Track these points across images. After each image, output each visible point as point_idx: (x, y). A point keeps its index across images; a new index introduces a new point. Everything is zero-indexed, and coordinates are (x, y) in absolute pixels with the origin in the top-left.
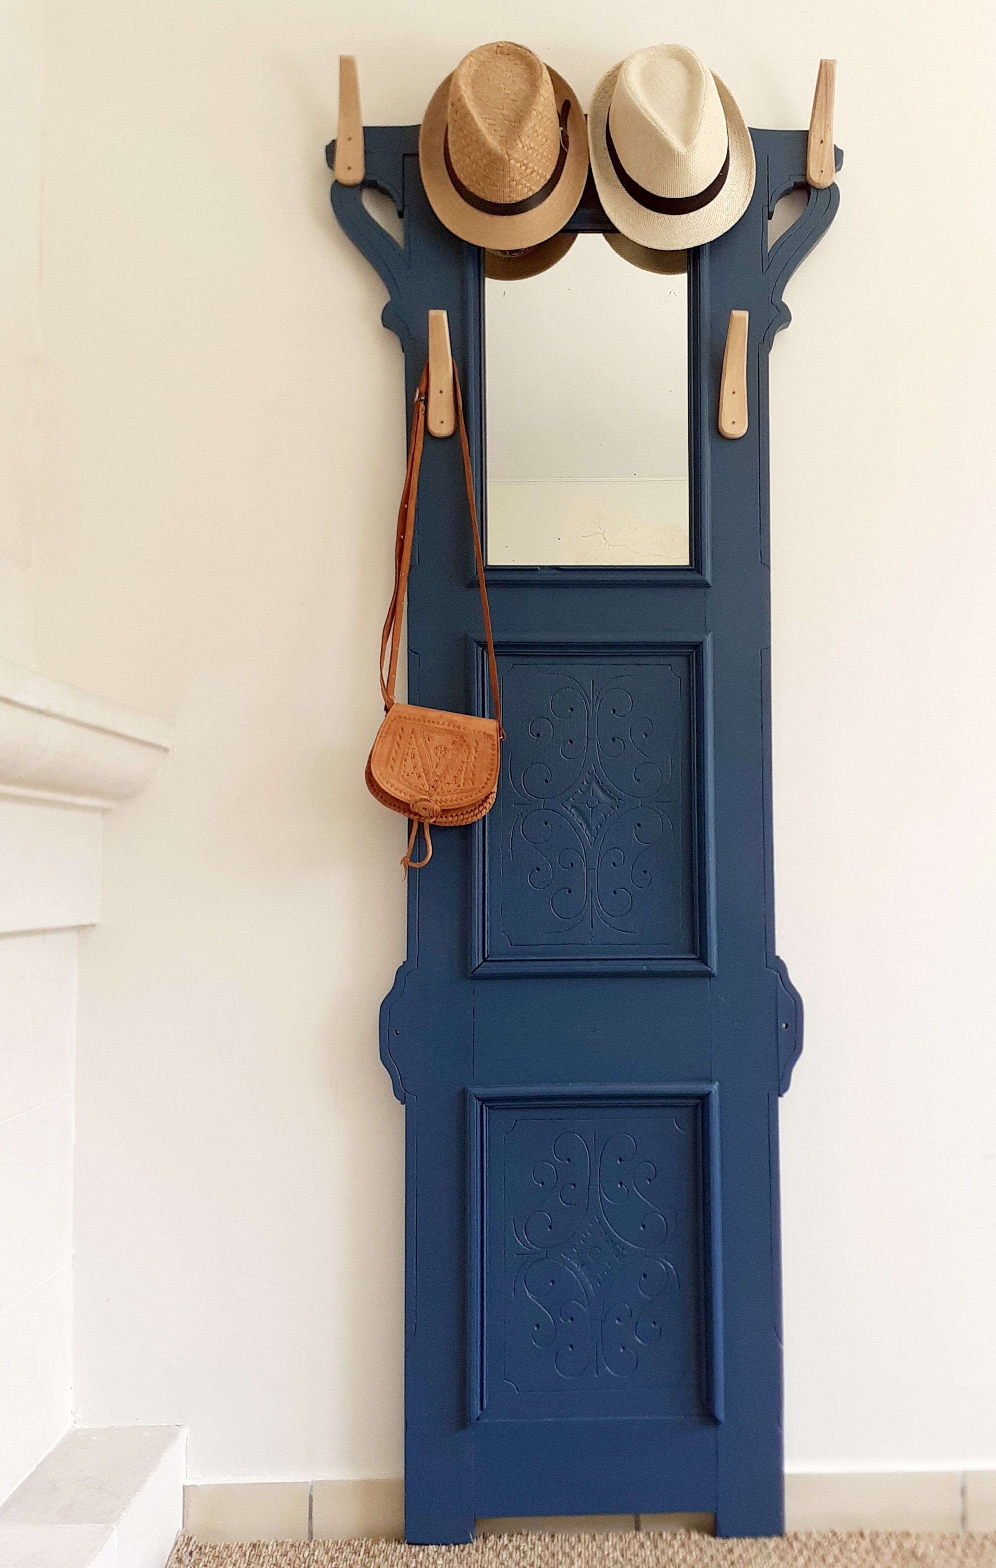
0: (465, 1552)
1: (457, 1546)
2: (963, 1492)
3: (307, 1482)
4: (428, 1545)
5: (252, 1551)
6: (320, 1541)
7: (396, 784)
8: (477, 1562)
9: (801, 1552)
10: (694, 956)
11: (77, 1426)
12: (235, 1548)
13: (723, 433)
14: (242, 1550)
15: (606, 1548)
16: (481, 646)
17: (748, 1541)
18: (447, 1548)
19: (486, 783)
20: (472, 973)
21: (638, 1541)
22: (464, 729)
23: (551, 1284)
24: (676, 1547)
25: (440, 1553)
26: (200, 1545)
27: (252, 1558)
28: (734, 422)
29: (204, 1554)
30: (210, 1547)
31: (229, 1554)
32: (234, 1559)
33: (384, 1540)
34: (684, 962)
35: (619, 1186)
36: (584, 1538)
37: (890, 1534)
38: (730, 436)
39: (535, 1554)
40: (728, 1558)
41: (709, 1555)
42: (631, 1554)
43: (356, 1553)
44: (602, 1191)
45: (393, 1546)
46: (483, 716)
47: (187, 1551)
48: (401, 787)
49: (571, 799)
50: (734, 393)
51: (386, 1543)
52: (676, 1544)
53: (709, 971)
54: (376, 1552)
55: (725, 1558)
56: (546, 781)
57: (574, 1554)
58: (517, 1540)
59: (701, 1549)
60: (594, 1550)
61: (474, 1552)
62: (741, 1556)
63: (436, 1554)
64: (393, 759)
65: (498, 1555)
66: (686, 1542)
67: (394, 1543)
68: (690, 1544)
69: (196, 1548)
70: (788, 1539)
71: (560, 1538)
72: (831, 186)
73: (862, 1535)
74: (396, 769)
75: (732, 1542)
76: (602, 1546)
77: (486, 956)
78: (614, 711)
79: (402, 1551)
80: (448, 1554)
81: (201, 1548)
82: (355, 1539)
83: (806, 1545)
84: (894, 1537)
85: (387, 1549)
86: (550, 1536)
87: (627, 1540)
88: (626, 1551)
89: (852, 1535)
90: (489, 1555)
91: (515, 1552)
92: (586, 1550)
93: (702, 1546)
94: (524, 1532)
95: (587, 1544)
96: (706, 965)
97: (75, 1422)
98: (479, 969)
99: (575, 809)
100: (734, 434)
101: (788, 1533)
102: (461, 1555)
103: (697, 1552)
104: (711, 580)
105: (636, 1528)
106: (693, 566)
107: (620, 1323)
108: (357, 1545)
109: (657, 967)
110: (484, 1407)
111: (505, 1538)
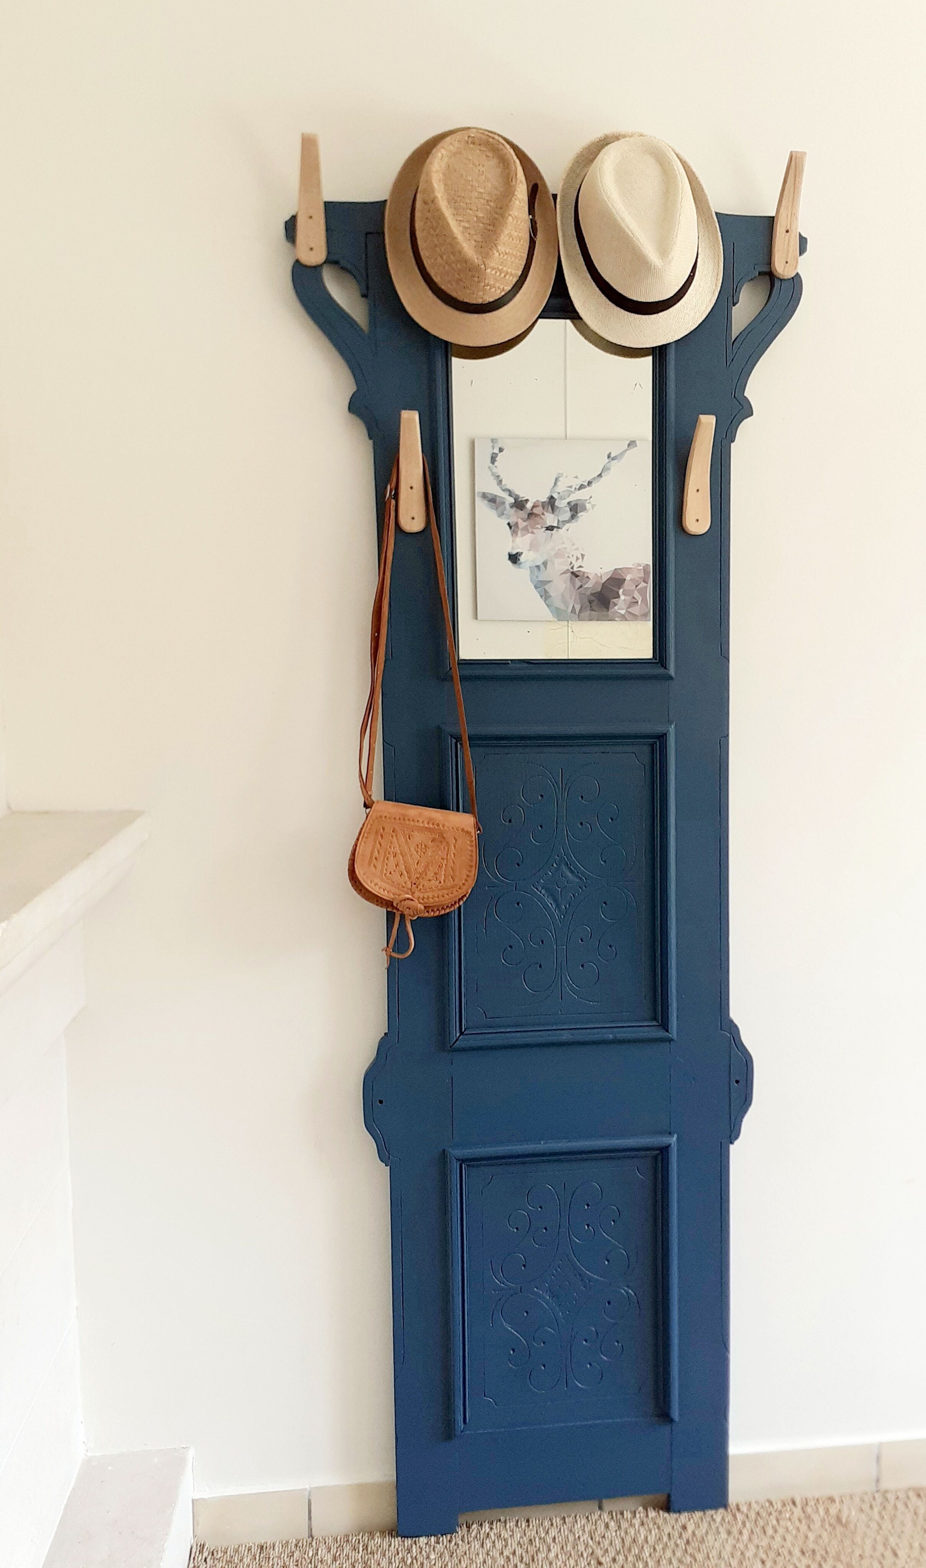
0: (453, 1543)
1: (444, 1536)
2: (878, 1459)
3: (306, 1489)
4: (418, 1537)
5: (260, 1553)
6: (321, 1538)
7: (380, 883)
8: (465, 1553)
9: (744, 1524)
10: (655, 1023)
11: (89, 1454)
12: (245, 1550)
13: (686, 529)
14: (251, 1552)
15: (576, 1531)
16: (455, 738)
17: (698, 1514)
18: (436, 1538)
19: (466, 880)
20: (451, 1047)
21: (603, 1521)
22: (443, 827)
23: (525, 1314)
24: (637, 1526)
25: (431, 1546)
26: (212, 1551)
28: (698, 520)
29: (217, 1559)
30: (221, 1551)
31: (239, 1559)
32: (246, 1563)
33: (378, 1534)
34: (647, 1029)
35: (586, 1227)
36: (556, 1521)
37: (817, 1500)
38: (692, 534)
39: (514, 1541)
40: (684, 1535)
41: (666, 1533)
42: (599, 1536)
43: (355, 1550)
44: (571, 1233)
45: (387, 1541)
46: (458, 810)
47: (201, 1559)
48: (384, 885)
49: (541, 880)
50: (698, 490)
51: (381, 1538)
53: (670, 1037)
54: (373, 1548)
55: (680, 1536)
56: (518, 866)
57: (549, 1540)
58: (497, 1528)
59: (659, 1528)
60: (566, 1533)
61: (460, 1543)
62: (694, 1533)
63: (427, 1546)
64: (376, 859)
65: (483, 1545)
66: (645, 1519)
67: (387, 1537)
68: (648, 1522)
69: (209, 1555)
70: (731, 1511)
72: (795, 276)
73: (794, 1503)
74: (379, 867)
75: (684, 1517)
76: (573, 1529)
77: (463, 1030)
78: (582, 797)
79: (397, 1546)
80: (438, 1546)
81: (213, 1554)
82: (352, 1535)
83: (747, 1516)
84: (821, 1502)
85: (383, 1545)
86: (525, 1520)
87: (594, 1521)
88: (594, 1533)
89: (786, 1503)
90: (475, 1546)
91: (498, 1540)
92: (559, 1534)
93: (660, 1524)
94: (502, 1519)
95: (559, 1528)
96: (667, 1031)
97: (87, 1451)
98: (457, 1042)
99: (547, 890)
100: (698, 531)
101: (732, 1504)
102: (450, 1547)
103: (657, 1531)
104: (676, 673)
105: (600, 1508)
106: (658, 659)
107: (586, 1344)
108: (355, 1541)
109: (622, 1034)
110: (467, 1422)
111: (486, 1525)
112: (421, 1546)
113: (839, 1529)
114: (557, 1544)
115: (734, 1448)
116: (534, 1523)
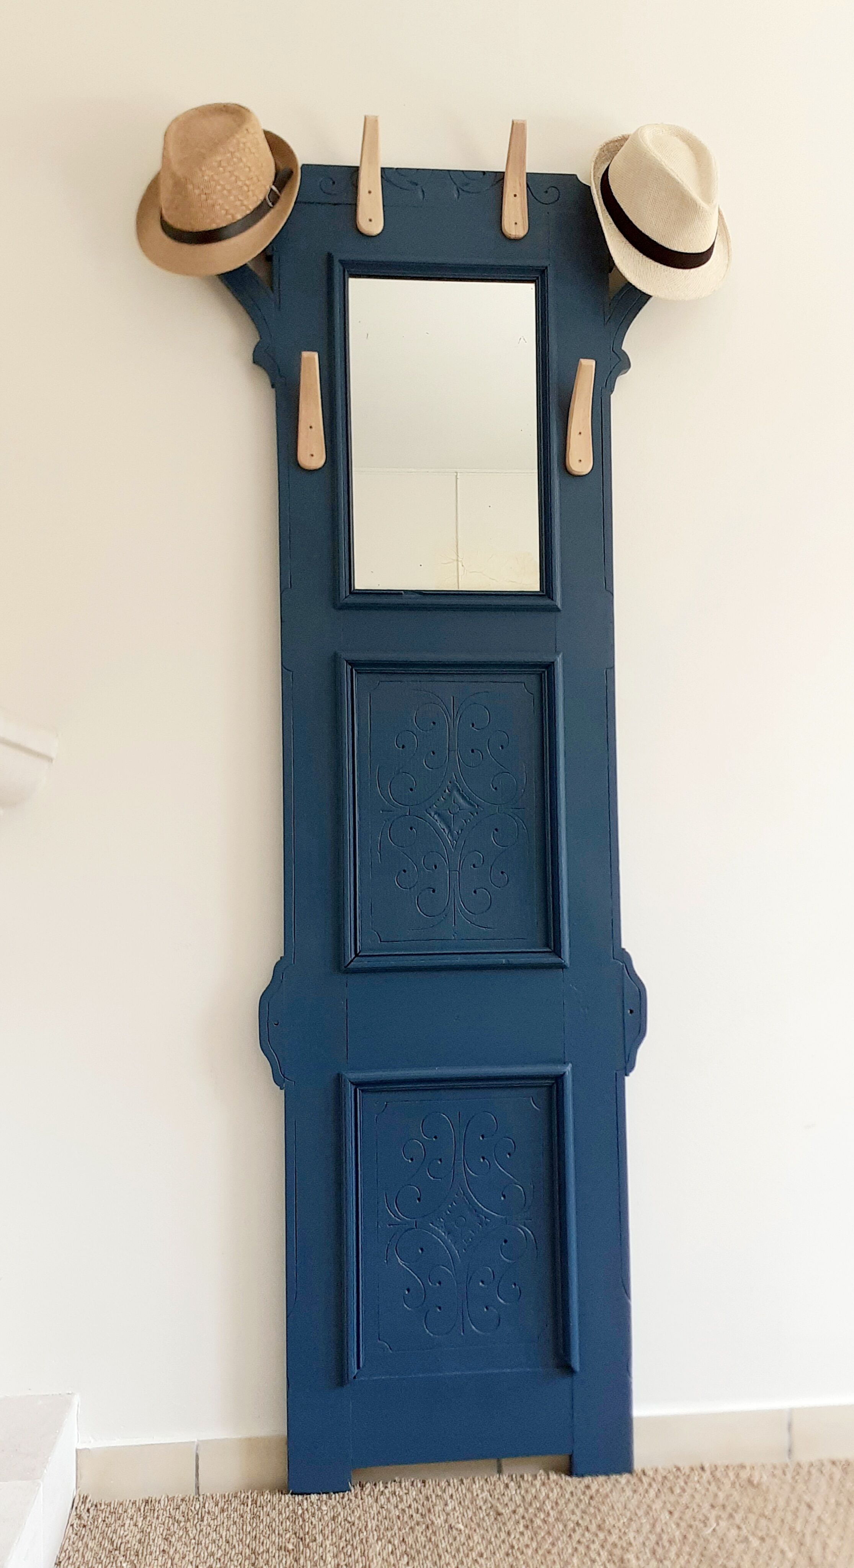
0: (346, 1499)
1: (338, 1494)
2: (790, 1427)
3: (193, 1442)
4: (310, 1494)
5: (145, 1506)
6: (208, 1495)
8: (359, 1506)
9: (650, 1485)
10: (549, 950)
12: (129, 1504)
13: (569, 469)
14: (136, 1505)
15: (475, 1490)
16: (350, 664)
17: (601, 1478)
18: (328, 1495)
20: (346, 967)
21: (503, 1482)
23: (420, 1251)
24: (538, 1487)
25: (322, 1501)
26: (95, 1503)
27: (147, 1512)
28: (580, 461)
29: (100, 1510)
30: (105, 1504)
31: (124, 1510)
32: (130, 1513)
33: (268, 1492)
34: (540, 955)
35: (482, 1160)
36: (453, 1482)
37: (727, 1467)
38: (576, 473)
39: (411, 1497)
40: (587, 1493)
41: (569, 1492)
42: (498, 1494)
43: (244, 1504)
44: (466, 1165)
45: (277, 1497)
47: (84, 1509)
49: (434, 806)
50: (580, 433)
51: (271, 1494)
52: (538, 1483)
53: (562, 963)
54: (263, 1503)
55: (584, 1493)
56: (411, 790)
57: (446, 1496)
58: (391, 1487)
59: (561, 1487)
60: (464, 1492)
61: (353, 1498)
62: (598, 1491)
63: (319, 1502)
65: (378, 1500)
66: (546, 1481)
67: (277, 1494)
68: (550, 1483)
69: (92, 1506)
70: (637, 1475)
71: (430, 1483)
73: (703, 1468)
75: (587, 1480)
76: (471, 1488)
77: (359, 951)
78: (473, 725)
79: (287, 1501)
80: (330, 1501)
81: (96, 1506)
82: (241, 1492)
83: (654, 1479)
84: (731, 1468)
85: (274, 1499)
86: (422, 1481)
87: (493, 1482)
88: (494, 1491)
89: (695, 1469)
90: (369, 1501)
91: (393, 1497)
92: (457, 1492)
93: (562, 1484)
94: (397, 1479)
95: (456, 1487)
96: (560, 957)
98: (352, 963)
99: (439, 815)
100: (581, 472)
101: (638, 1470)
102: (343, 1501)
103: (559, 1490)
104: (562, 605)
105: (500, 1471)
106: (545, 592)
107: (483, 1285)
108: (244, 1497)
109: (515, 959)
110: (361, 1366)
111: (381, 1485)
112: (313, 1502)
113: (751, 1491)
114: (454, 1500)
115: (639, 1410)
116: (429, 1482)
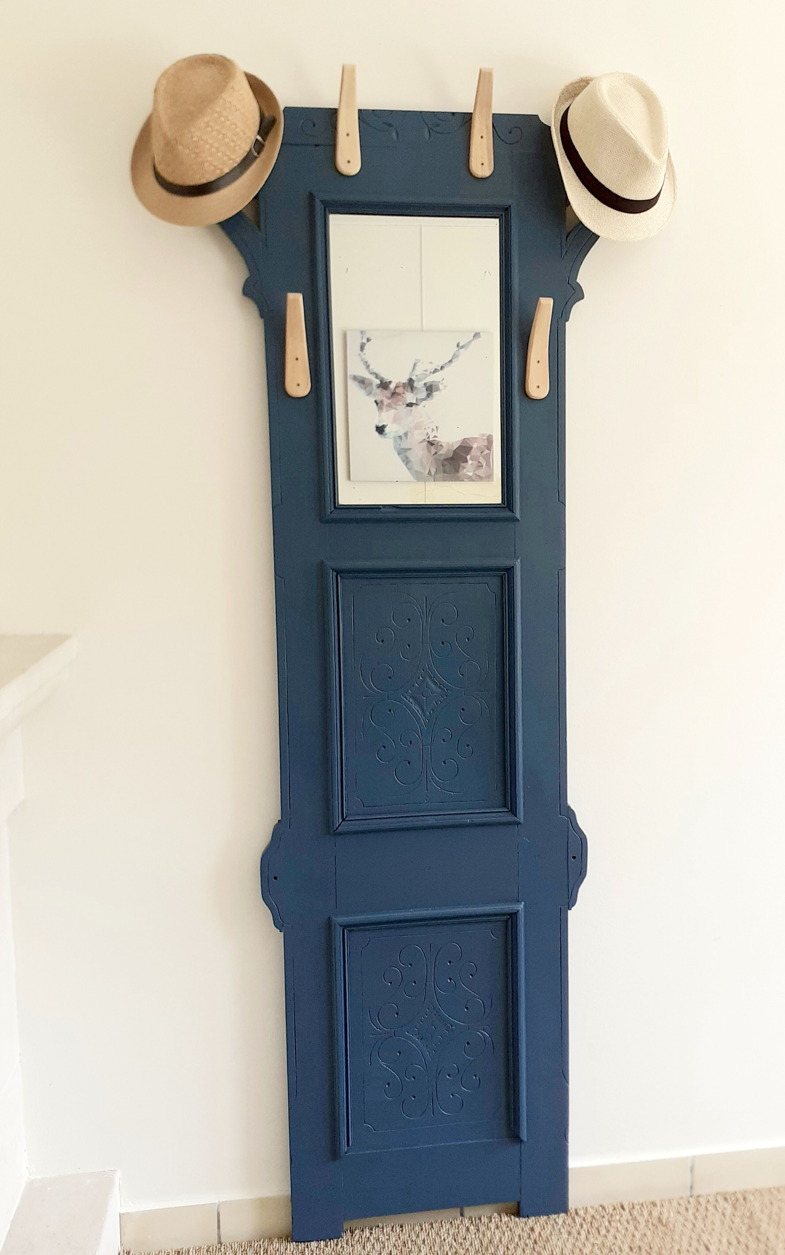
0: (339, 1246)
1: (332, 1241)
2: (692, 1170)
3: (215, 1204)
4: (310, 1241)
6: (228, 1245)
8: (350, 1253)
9: (581, 1226)
10: (506, 809)
11: (32, 1177)
13: (529, 395)
15: (442, 1234)
16: (335, 571)
17: (544, 1218)
18: (325, 1242)
20: (334, 831)
21: (464, 1226)
23: (398, 1054)
24: (492, 1229)
25: (320, 1249)
28: (538, 387)
33: (276, 1240)
34: (499, 814)
35: (449, 981)
36: (425, 1226)
37: (643, 1205)
38: (535, 399)
39: (390, 1244)
40: (532, 1236)
41: (517, 1235)
42: (461, 1237)
43: (257, 1253)
44: (436, 985)
45: (285, 1245)
49: (410, 691)
50: (540, 362)
51: (279, 1243)
52: (492, 1226)
53: (518, 821)
54: (272, 1252)
55: (529, 1237)
57: (419, 1242)
58: (376, 1232)
59: (511, 1230)
60: (434, 1236)
61: (345, 1246)
62: (540, 1233)
63: (318, 1249)
65: (364, 1246)
66: (500, 1223)
67: (284, 1242)
68: (502, 1225)
70: (571, 1215)
73: (623, 1208)
75: (531, 1221)
76: (439, 1233)
77: (345, 817)
78: (443, 621)
79: (292, 1250)
80: (327, 1249)
82: (254, 1241)
83: (584, 1220)
84: (645, 1206)
85: (280, 1249)
86: (400, 1226)
87: (457, 1225)
88: (458, 1235)
89: (617, 1208)
90: (357, 1248)
91: (377, 1243)
92: (428, 1237)
93: (512, 1227)
94: (381, 1225)
95: (427, 1232)
96: (516, 816)
97: (30, 1175)
98: (340, 827)
99: (414, 698)
100: (538, 396)
101: (572, 1209)
102: (336, 1250)
103: (509, 1232)
104: (521, 516)
105: (462, 1215)
106: (506, 504)
107: (449, 1078)
108: (257, 1246)
109: (478, 819)
110: (350, 1144)
111: (368, 1231)
112: (313, 1249)
113: (660, 1228)
114: (426, 1246)
115: (573, 1163)
116: (407, 1228)
